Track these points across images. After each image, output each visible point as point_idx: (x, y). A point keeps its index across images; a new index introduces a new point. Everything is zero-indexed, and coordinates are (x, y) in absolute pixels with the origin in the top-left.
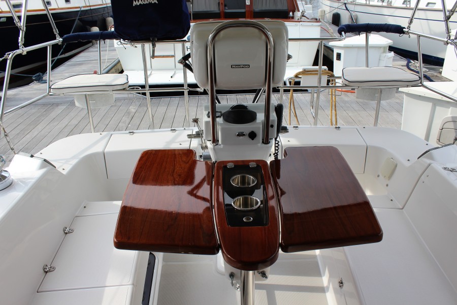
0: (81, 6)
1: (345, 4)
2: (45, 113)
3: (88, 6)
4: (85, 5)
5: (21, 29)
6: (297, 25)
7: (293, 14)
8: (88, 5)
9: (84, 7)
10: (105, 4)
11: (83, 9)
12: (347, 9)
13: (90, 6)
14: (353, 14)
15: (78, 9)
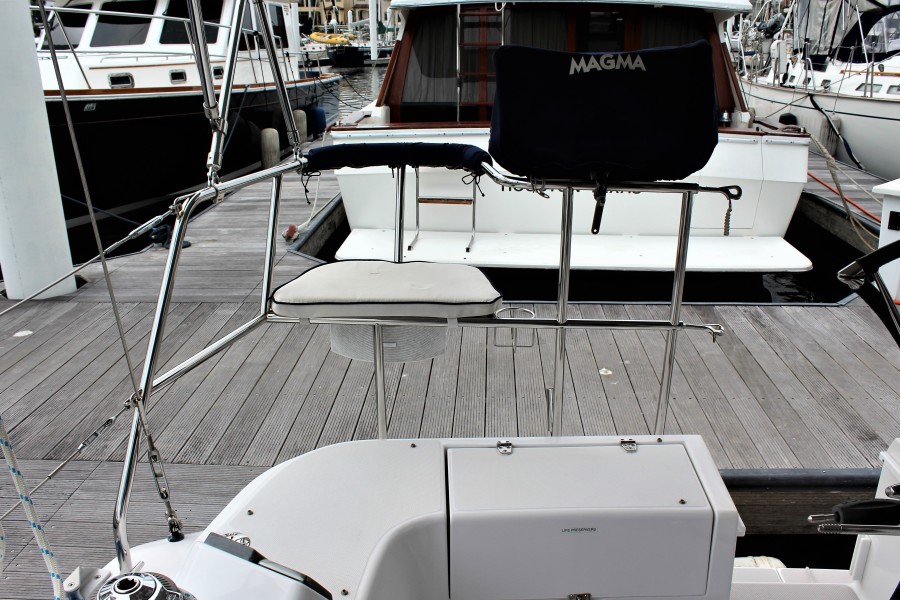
0: (246, 83)
1: (811, 96)
2: (184, 325)
3: (260, 85)
4: (254, 82)
5: (216, 128)
6: (757, 142)
7: (730, 116)
8: (260, 81)
9: (252, 86)
10: (291, 82)
11: (250, 90)
12: (816, 107)
13: (265, 85)
14: (833, 118)
15: (242, 90)
